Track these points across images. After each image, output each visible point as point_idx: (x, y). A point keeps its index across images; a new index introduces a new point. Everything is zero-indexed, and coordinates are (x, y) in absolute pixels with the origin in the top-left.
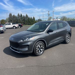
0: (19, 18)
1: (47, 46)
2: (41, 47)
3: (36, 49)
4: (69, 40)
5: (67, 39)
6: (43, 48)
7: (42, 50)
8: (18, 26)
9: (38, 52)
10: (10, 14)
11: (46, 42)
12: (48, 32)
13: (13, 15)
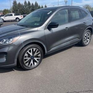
0: (26, 7)
1: (46, 52)
2: (36, 54)
3: (24, 58)
4: (88, 40)
5: (86, 38)
6: (40, 55)
7: (37, 60)
8: (22, 18)
9: (28, 63)
10: (14, 2)
11: (44, 46)
12: (50, 27)
13: (18, 3)
